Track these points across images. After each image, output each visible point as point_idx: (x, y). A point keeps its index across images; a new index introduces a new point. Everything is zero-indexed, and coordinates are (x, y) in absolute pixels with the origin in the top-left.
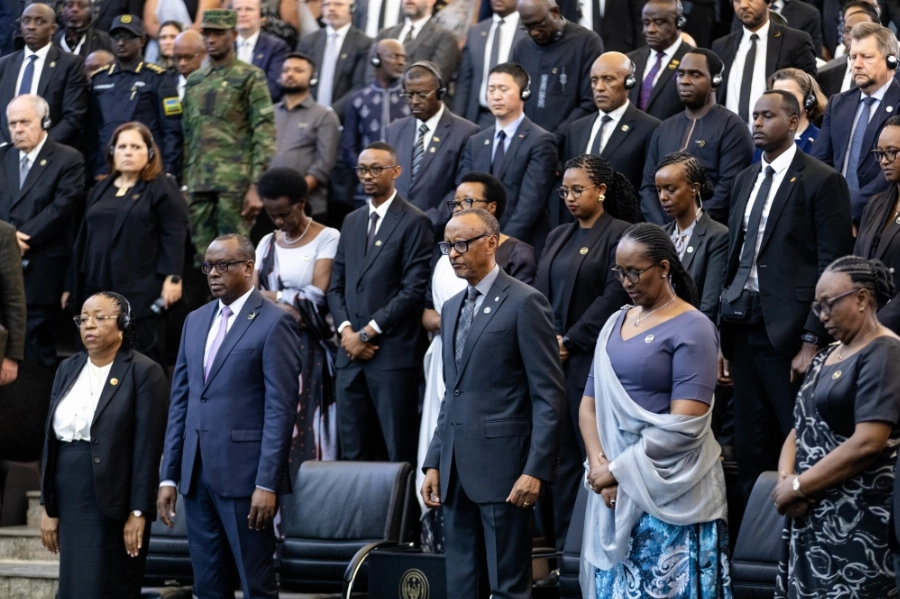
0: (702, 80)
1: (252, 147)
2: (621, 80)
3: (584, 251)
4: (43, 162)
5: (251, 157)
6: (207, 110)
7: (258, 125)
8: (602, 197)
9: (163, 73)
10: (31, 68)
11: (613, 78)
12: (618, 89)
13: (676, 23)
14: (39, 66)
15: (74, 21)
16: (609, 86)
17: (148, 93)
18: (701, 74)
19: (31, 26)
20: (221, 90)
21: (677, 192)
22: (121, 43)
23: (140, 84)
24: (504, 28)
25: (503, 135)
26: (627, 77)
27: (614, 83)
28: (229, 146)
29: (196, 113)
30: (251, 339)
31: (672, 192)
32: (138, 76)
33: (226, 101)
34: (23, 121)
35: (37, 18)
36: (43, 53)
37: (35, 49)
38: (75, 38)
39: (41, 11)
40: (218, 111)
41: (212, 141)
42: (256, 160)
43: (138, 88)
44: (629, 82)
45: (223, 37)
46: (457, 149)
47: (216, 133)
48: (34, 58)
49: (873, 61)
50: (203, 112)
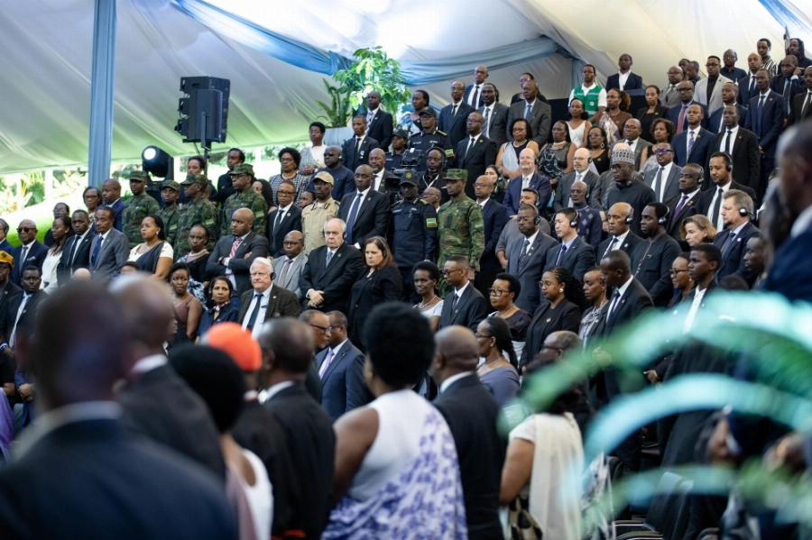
0: (651, 221)
1: (471, 247)
2: (624, 218)
3: (548, 320)
4: (340, 255)
5: (470, 252)
6: (448, 226)
7: (474, 233)
8: (562, 290)
9: (427, 205)
10: (359, 199)
11: (619, 217)
12: (621, 223)
13: (698, 179)
14: (362, 199)
15: (432, 169)
16: (616, 221)
17: (419, 215)
18: (651, 218)
19: (360, 179)
20: (455, 214)
21: (593, 286)
22: (406, 190)
23: (414, 209)
24: (663, 172)
25: (565, 248)
26: (627, 217)
27: (619, 220)
28: (459, 246)
29: (443, 227)
30: (340, 369)
31: (591, 285)
32: (414, 205)
33: (457, 221)
34: (334, 233)
35: (363, 175)
36: (365, 193)
37: (361, 191)
38: (431, 177)
39: (365, 170)
40: (453, 226)
41: (450, 242)
42: (473, 254)
43: (413, 211)
44: (628, 220)
45: (455, 185)
46: (543, 254)
47: (452, 238)
48: (361, 195)
49: (731, 211)
50: (445, 227)
